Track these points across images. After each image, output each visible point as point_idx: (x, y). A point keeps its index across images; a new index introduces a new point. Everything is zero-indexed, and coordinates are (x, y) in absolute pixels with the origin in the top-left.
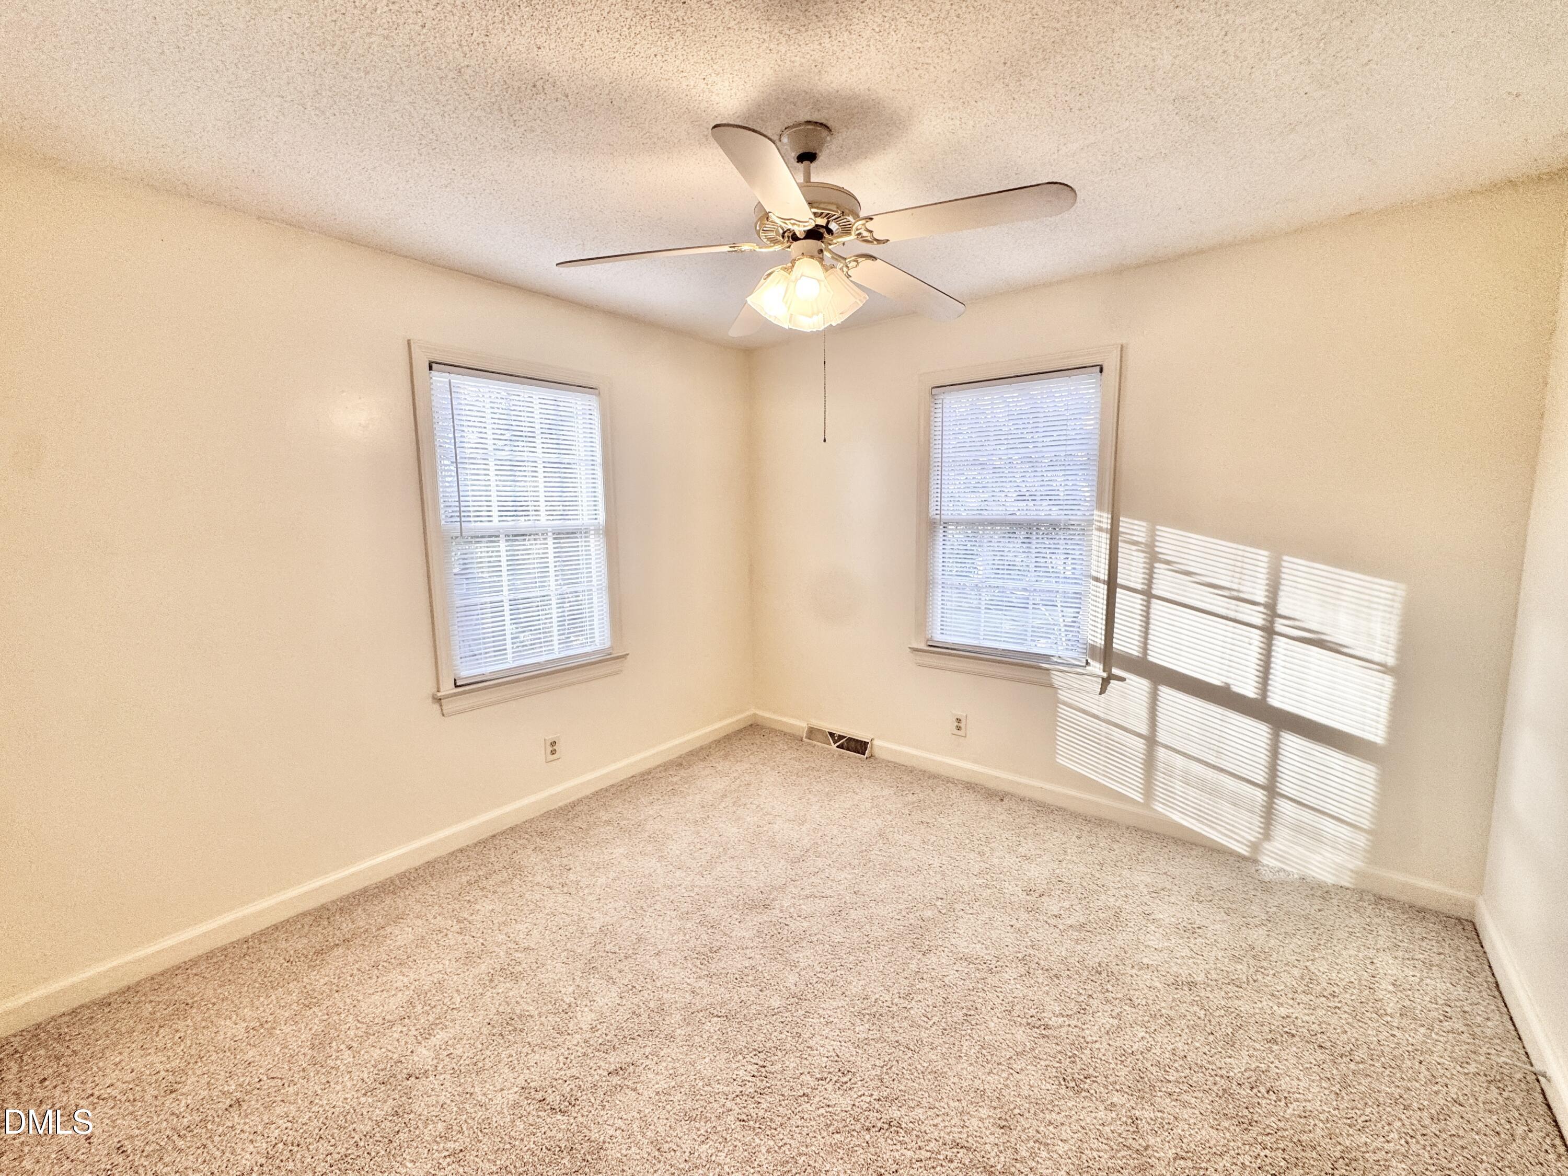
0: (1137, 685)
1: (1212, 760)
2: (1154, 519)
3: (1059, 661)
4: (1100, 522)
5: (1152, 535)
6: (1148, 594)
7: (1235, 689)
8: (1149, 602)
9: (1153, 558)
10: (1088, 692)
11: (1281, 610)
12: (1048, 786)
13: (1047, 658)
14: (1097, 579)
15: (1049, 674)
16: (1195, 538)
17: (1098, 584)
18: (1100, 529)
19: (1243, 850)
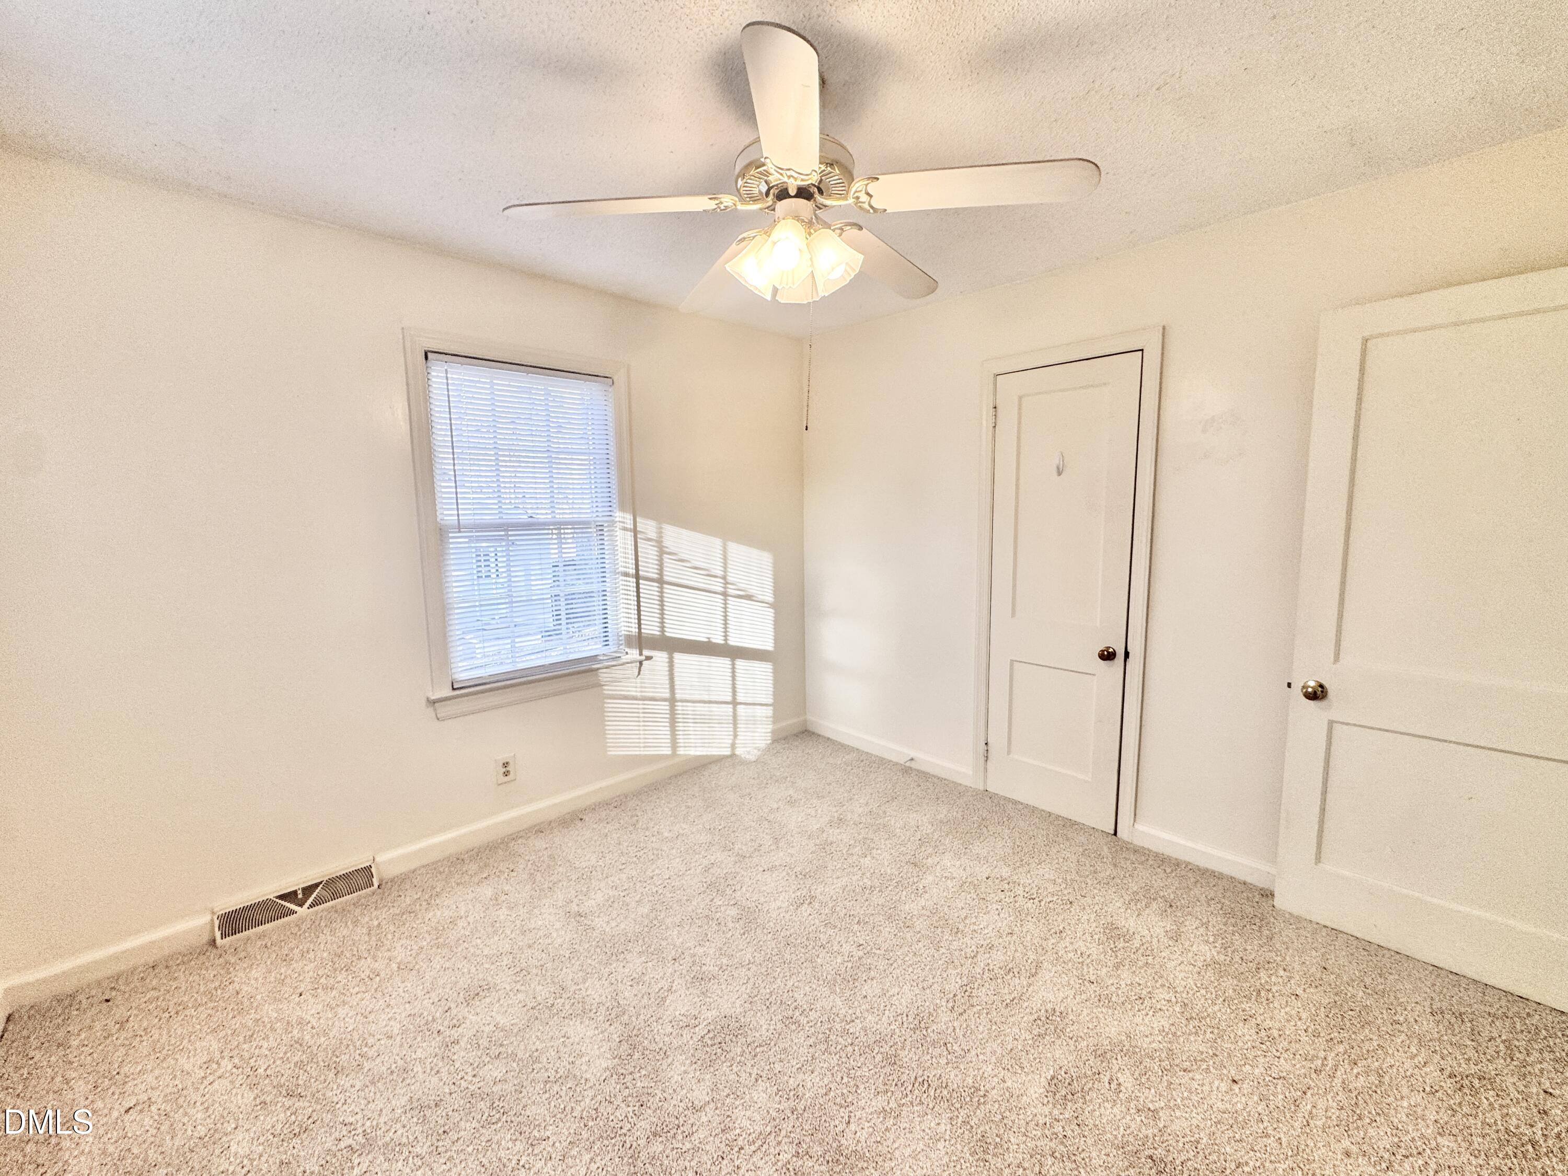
0: (660, 657)
1: (706, 698)
2: (660, 518)
3: (605, 658)
4: (624, 523)
5: (660, 533)
6: (661, 581)
7: (714, 641)
8: (662, 588)
9: (662, 551)
10: (629, 678)
11: (730, 579)
12: (603, 784)
13: (594, 658)
14: (626, 574)
15: (597, 675)
16: (685, 533)
17: (628, 579)
18: (625, 529)
19: (727, 752)
